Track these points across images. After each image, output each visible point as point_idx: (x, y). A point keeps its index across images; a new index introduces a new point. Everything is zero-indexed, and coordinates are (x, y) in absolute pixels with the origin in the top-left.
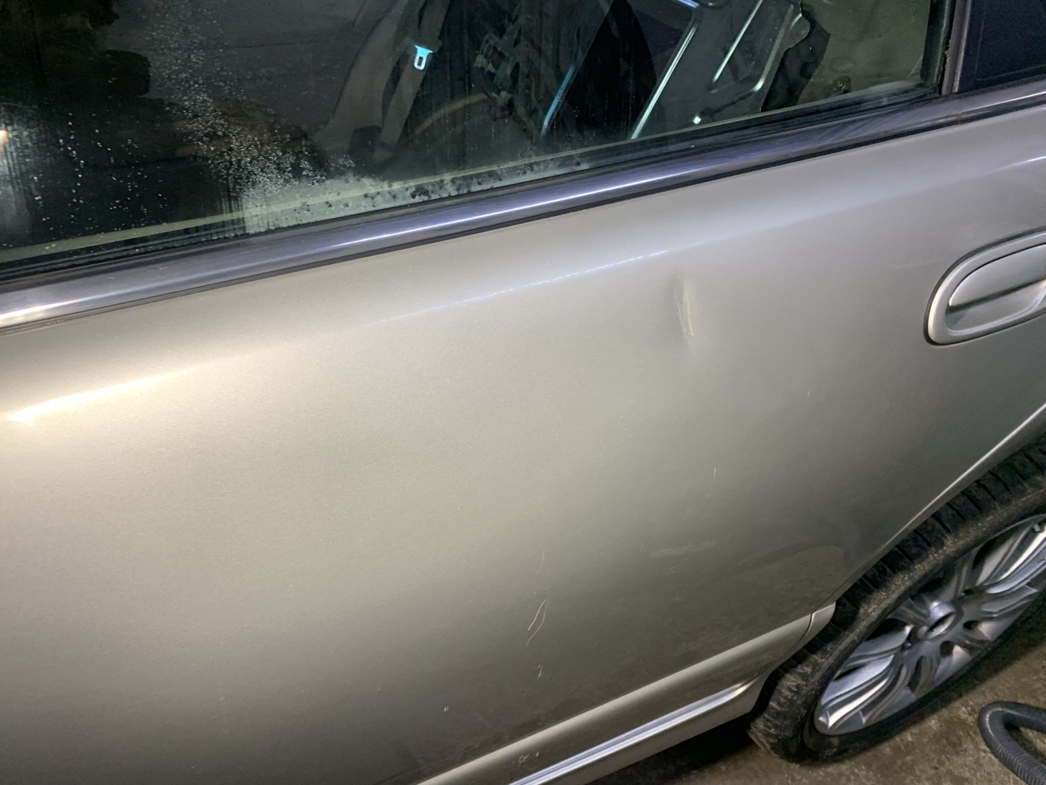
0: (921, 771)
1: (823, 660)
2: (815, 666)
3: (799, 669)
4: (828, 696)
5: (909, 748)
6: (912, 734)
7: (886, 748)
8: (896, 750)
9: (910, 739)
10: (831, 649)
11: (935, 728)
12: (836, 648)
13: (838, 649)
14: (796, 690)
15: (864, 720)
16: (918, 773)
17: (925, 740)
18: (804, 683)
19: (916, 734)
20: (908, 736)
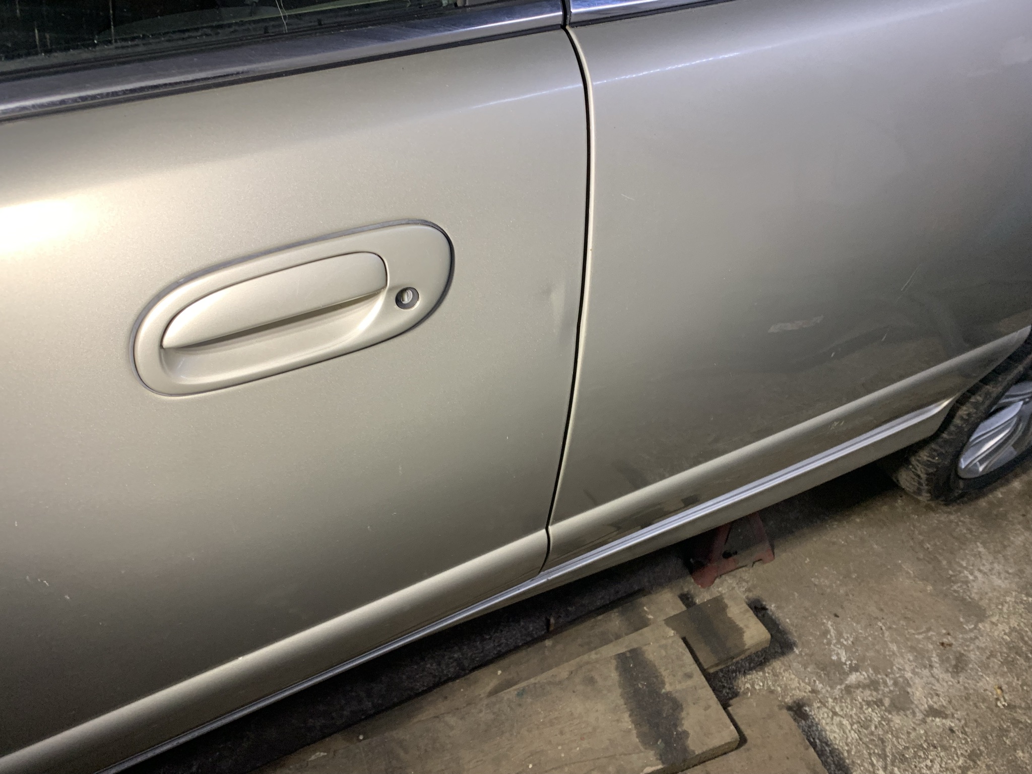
0: (1013, 518)
1: (994, 389)
2: (988, 394)
3: (973, 400)
4: (977, 433)
5: (1001, 502)
6: (1002, 493)
7: (983, 503)
8: (990, 503)
9: (1000, 496)
10: (1002, 378)
11: (1018, 488)
12: (1006, 379)
13: (1008, 379)
14: (967, 418)
15: (981, 469)
16: (1011, 519)
17: (1013, 496)
18: (975, 411)
19: (1005, 492)
20: (999, 494)
